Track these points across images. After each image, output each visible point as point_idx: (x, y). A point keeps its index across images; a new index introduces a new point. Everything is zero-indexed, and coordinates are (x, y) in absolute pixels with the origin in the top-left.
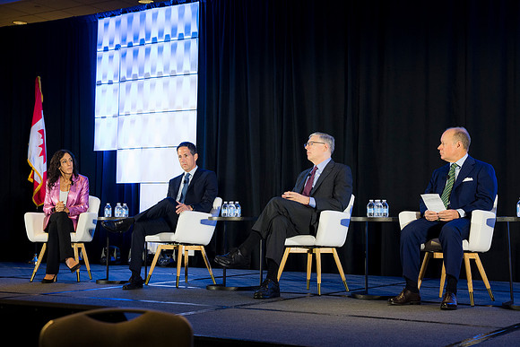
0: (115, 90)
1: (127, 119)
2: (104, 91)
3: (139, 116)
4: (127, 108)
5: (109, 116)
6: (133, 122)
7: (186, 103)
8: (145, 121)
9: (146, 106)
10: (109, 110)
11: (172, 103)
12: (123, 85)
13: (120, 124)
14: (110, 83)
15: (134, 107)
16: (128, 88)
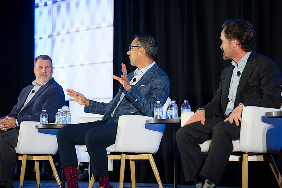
0: (50, 12)
1: (58, 39)
2: (41, 13)
3: (68, 35)
4: (58, 28)
5: (45, 36)
6: (63, 41)
7: (104, 19)
8: (72, 39)
9: (72, 25)
10: (45, 31)
11: (93, 20)
12: (55, 6)
13: (53, 43)
14: (46, 5)
15: (63, 26)
16: (59, 8)
